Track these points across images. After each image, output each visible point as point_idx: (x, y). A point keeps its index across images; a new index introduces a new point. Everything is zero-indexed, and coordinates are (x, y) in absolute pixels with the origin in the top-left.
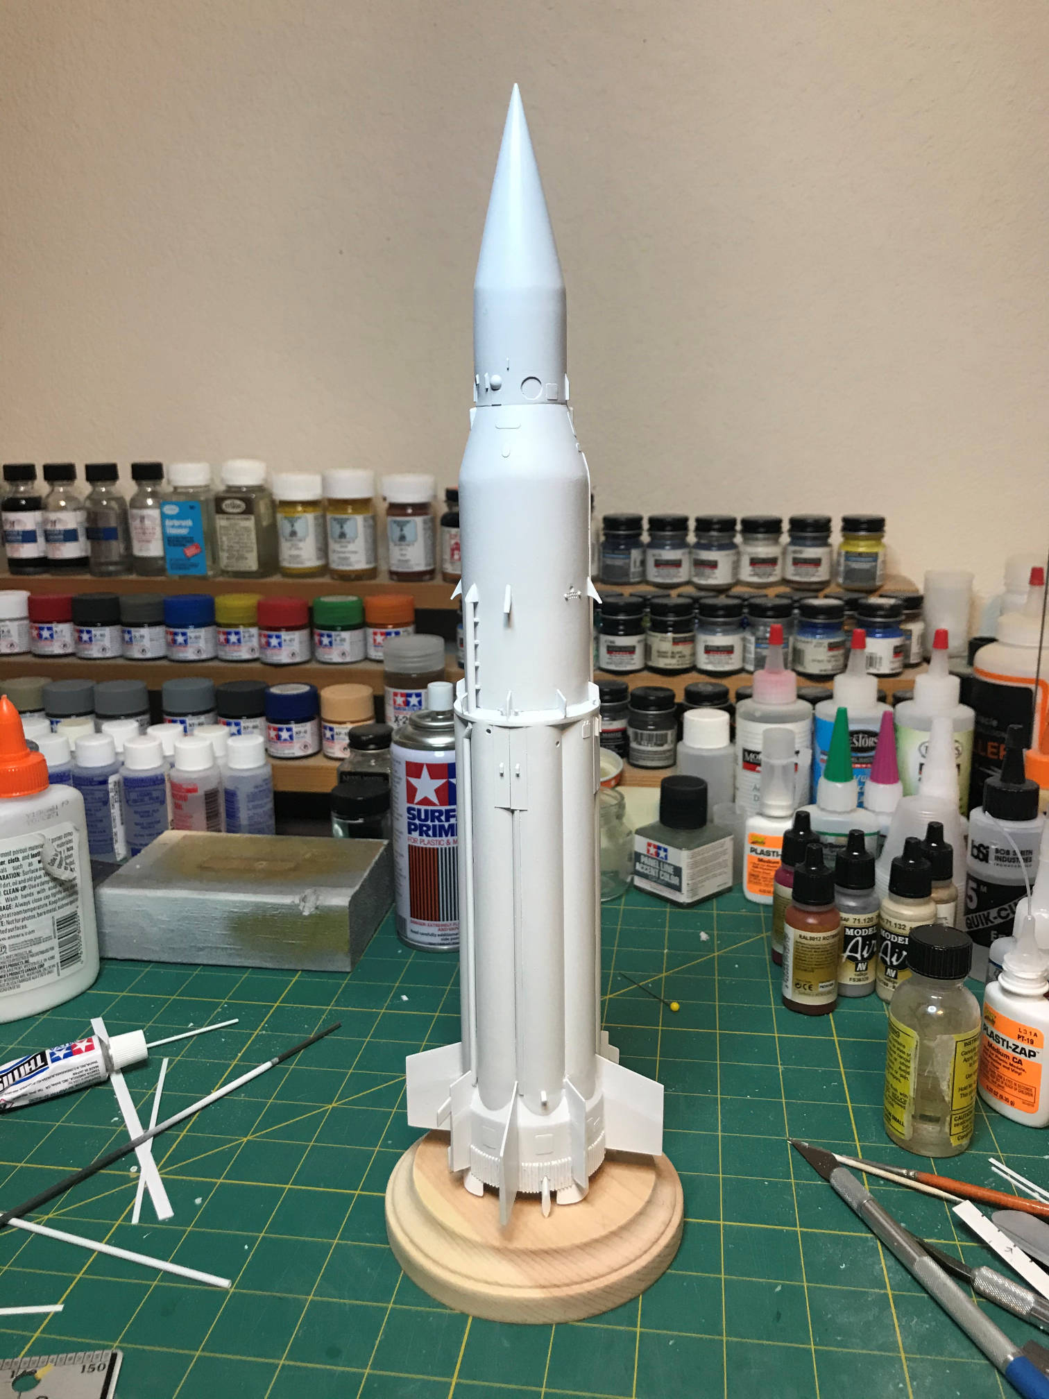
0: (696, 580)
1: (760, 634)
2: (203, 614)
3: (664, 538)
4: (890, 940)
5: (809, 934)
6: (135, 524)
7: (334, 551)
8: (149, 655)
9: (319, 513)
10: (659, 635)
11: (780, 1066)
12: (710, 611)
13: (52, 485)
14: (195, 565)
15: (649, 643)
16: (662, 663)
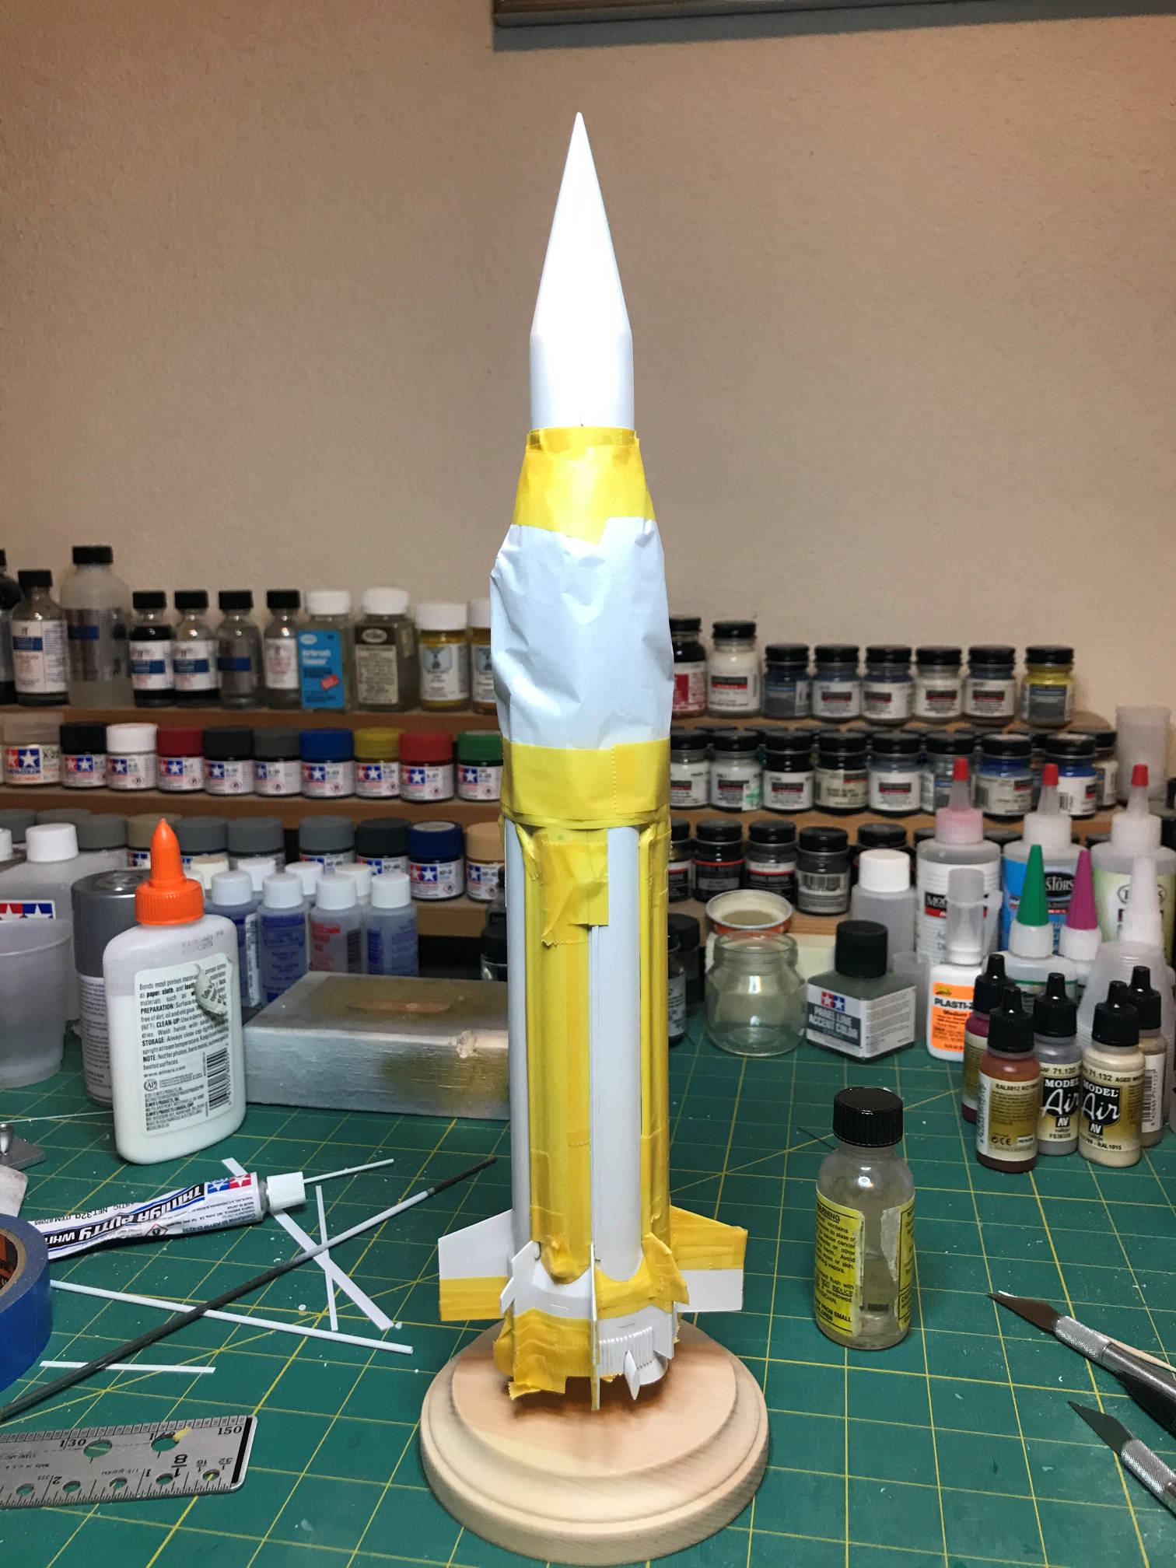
0: (868, 714)
1: (939, 771)
2: (341, 749)
3: (833, 669)
4: (1094, 1092)
5: (1006, 1084)
6: (269, 654)
7: (479, 684)
8: (283, 791)
9: (463, 644)
10: (830, 772)
11: (978, 1223)
12: (885, 746)
13: (183, 613)
14: (331, 698)
15: (818, 780)
16: (833, 802)
